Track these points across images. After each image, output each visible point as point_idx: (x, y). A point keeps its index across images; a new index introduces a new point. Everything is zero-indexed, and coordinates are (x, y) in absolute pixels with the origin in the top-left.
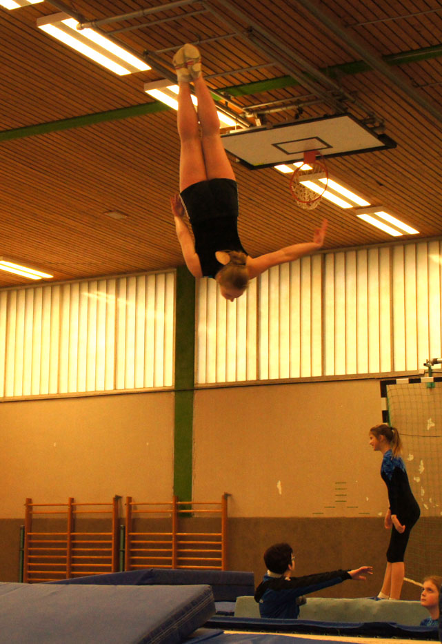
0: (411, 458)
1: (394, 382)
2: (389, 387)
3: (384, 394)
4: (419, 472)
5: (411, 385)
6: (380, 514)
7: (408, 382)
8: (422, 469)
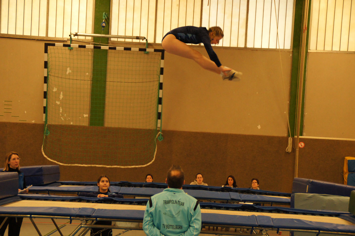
0: (55, 90)
1: (54, 45)
2: (49, 47)
3: (46, 51)
4: (60, 98)
5: (64, 47)
6: (33, 122)
7: (62, 46)
8: (61, 97)
